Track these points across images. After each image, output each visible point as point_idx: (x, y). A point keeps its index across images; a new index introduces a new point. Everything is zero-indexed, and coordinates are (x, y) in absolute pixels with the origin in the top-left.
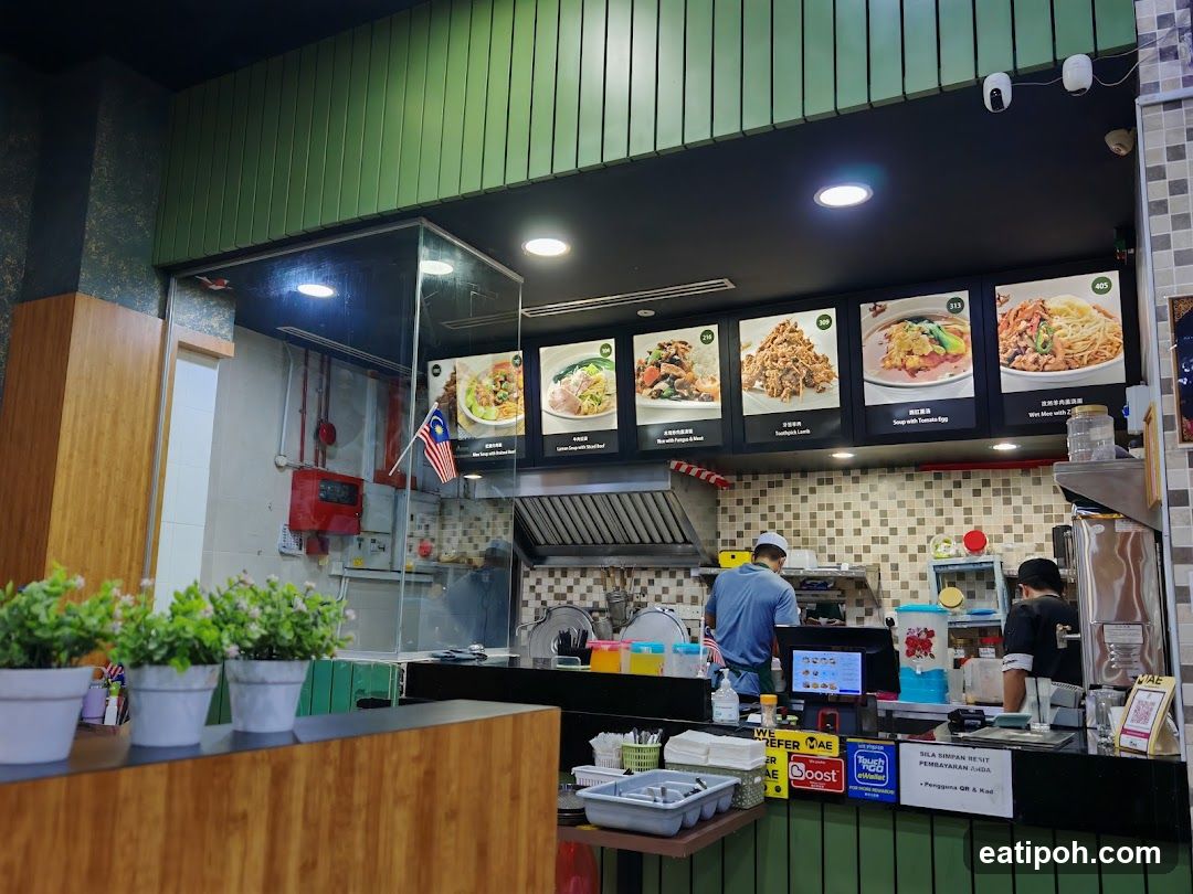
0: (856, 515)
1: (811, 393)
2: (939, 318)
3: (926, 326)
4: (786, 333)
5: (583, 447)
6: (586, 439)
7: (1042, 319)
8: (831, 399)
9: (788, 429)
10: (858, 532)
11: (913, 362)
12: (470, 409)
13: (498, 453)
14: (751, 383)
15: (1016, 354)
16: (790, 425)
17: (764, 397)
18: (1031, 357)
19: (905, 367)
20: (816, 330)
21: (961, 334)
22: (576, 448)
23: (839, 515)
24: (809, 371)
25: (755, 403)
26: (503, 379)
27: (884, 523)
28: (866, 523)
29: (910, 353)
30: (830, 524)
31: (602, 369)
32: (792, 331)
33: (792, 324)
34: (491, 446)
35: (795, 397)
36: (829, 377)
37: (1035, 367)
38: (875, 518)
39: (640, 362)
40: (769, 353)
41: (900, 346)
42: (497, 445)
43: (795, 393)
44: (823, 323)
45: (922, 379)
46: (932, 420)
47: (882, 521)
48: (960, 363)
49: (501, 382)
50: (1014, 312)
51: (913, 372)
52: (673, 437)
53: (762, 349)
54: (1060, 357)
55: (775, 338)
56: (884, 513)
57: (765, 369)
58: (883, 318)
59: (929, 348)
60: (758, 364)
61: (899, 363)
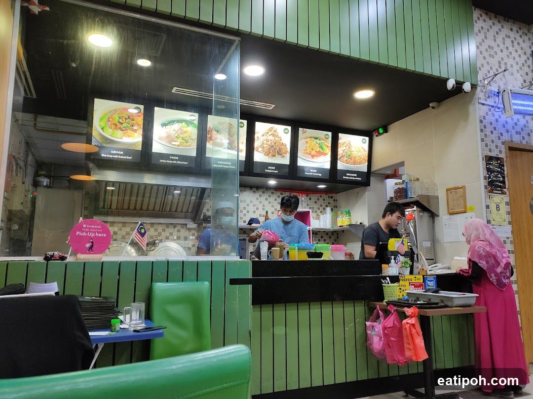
0: (254, 205)
1: (280, 157)
2: (322, 140)
3: (317, 141)
4: (272, 131)
5: (175, 162)
6: (177, 158)
7: (349, 147)
8: (286, 161)
9: (270, 169)
10: (254, 212)
11: (313, 153)
12: (103, 129)
13: (119, 157)
14: (258, 148)
15: (342, 157)
16: (271, 168)
17: (262, 155)
18: (345, 159)
19: (310, 154)
20: (283, 133)
21: (328, 147)
22: (171, 162)
23: (248, 205)
24: (279, 148)
25: (258, 157)
26: (127, 117)
27: (263, 209)
28: (257, 209)
29: (313, 149)
30: (245, 208)
31: (189, 126)
32: (274, 131)
33: (275, 128)
34: (115, 152)
35: (273, 157)
36: (286, 152)
37: (346, 162)
38: (261, 207)
39: (210, 127)
40: (266, 138)
41: (310, 146)
42: (119, 152)
43: (274, 156)
44: (286, 131)
45: (315, 160)
46: (317, 174)
47: (263, 208)
48: (327, 156)
49: (126, 119)
50: (342, 143)
51: (313, 156)
52: (222, 164)
53: (263, 135)
54: (353, 161)
55: (268, 132)
56: (263, 206)
57: (263, 144)
58: (306, 135)
59: (318, 149)
60: (261, 141)
61: (309, 152)
